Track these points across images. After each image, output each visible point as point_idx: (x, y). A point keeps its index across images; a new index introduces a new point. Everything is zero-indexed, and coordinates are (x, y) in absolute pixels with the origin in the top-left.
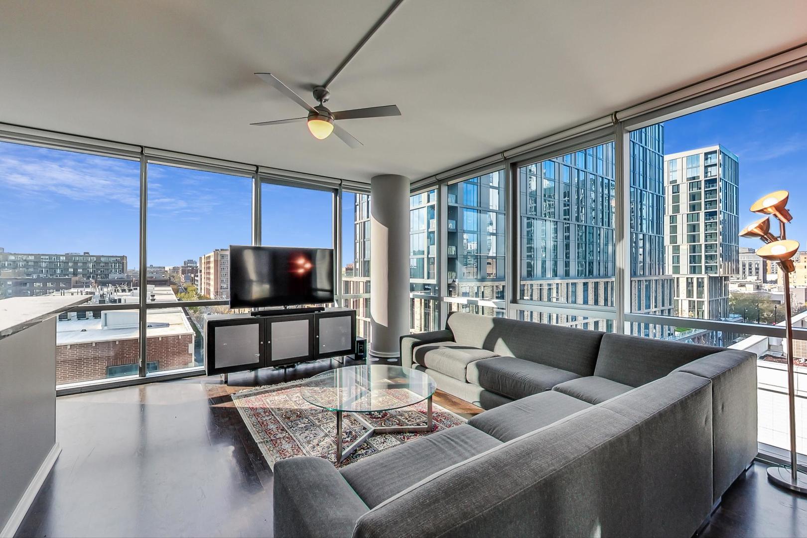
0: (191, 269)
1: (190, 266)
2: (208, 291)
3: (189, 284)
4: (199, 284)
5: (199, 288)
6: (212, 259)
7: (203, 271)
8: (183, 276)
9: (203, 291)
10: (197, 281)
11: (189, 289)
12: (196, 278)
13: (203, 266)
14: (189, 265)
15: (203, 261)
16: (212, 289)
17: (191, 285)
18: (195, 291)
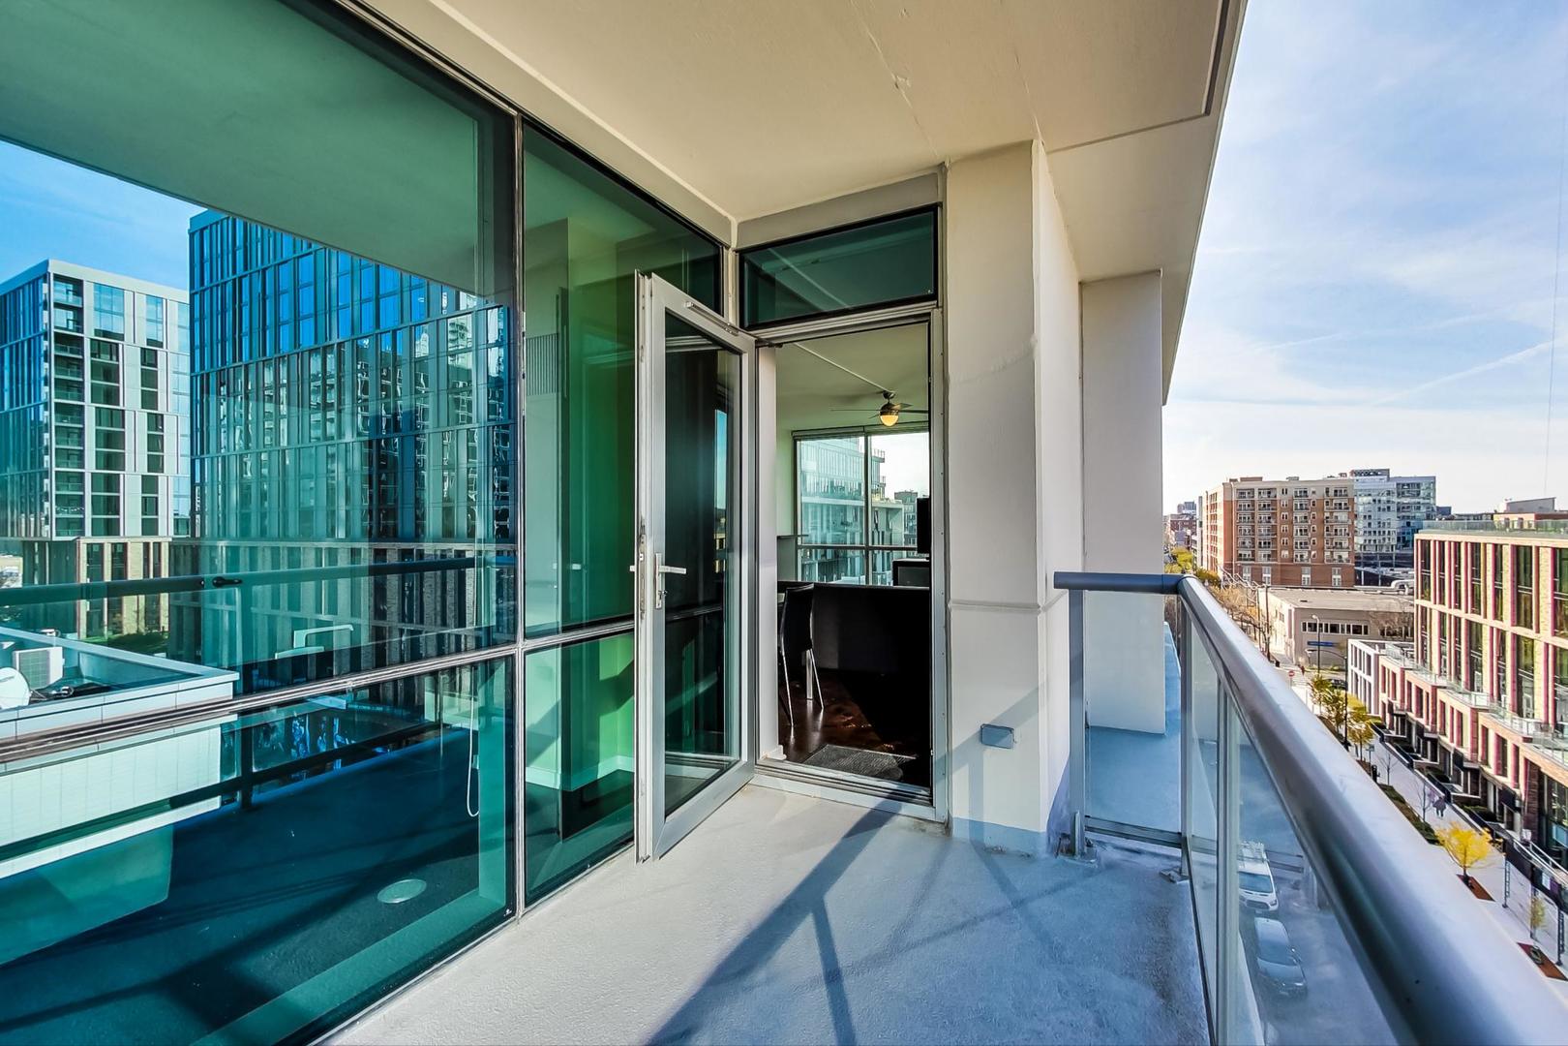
0: (1187, 519)
1: (1187, 515)
2: (1214, 561)
3: (1182, 547)
4: (1198, 548)
5: (1198, 555)
6: (1220, 500)
7: (1204, 524)
8: (1173, 533)
9: (1205, 563)
10: (1196, 542)
11: (1180, 558)
12: (1194, 538)
13: (1205, 514)
14: (1184, 512)
15: (1204, 505)
16: (1221, 559)
17: (1185, 550)
18: (1191, 561)
